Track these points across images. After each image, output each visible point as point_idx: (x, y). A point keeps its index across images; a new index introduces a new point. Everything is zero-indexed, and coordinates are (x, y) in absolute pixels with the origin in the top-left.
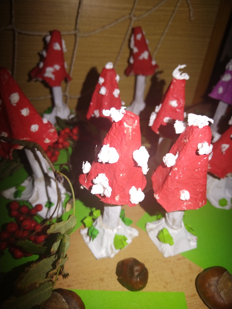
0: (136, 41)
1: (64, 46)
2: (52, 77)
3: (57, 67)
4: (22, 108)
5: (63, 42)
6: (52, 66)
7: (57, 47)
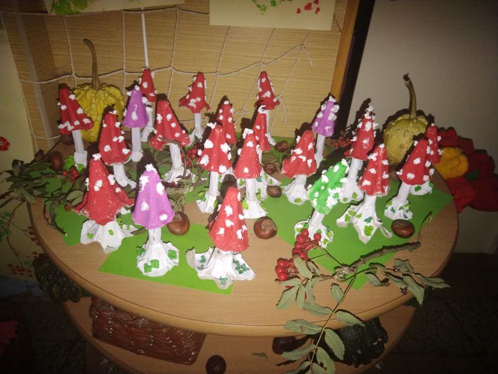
0: (261, 83)
1: (205, 85)
2: (195, 106)
3: (199, 99)
4: (172, 123)
5: (205, 81)
6: (195, 98)
7: (200, 85)
